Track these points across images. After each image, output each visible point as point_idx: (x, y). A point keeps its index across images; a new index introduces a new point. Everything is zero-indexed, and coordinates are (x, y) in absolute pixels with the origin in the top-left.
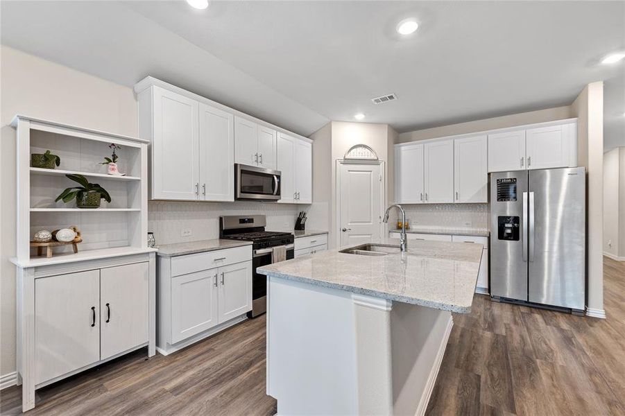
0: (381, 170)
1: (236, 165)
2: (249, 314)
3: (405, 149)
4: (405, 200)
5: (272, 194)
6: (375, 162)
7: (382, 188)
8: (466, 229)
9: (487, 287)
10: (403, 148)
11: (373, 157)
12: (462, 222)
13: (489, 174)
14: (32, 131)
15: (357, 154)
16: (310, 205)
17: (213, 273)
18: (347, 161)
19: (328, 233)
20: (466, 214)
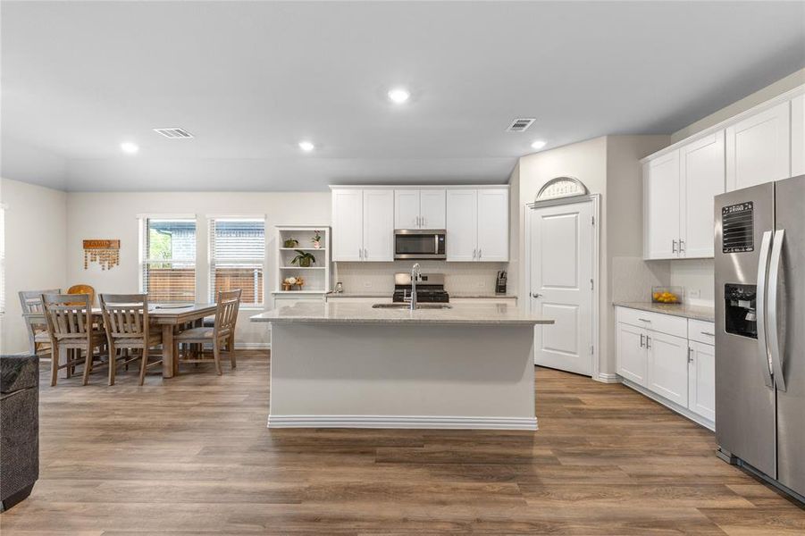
0: (594, 208)
1: (395, 231)
5: (434, 253)
6: (582, 198)
7: (596, 236)
11: (579, 191)
14: (281, 231)
15: (553, 192)
18: (539, 205)
19: (515, 298)
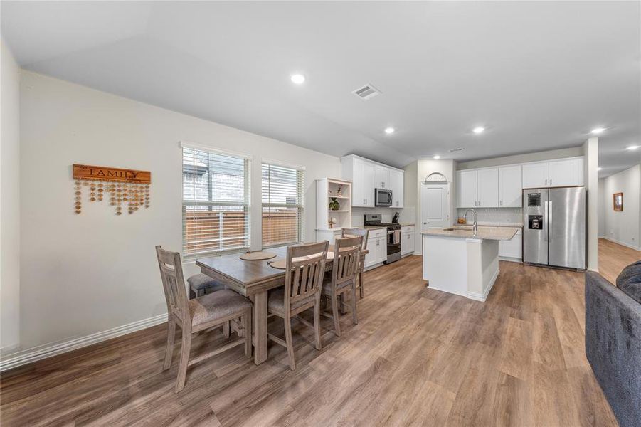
0: (449, 187)
1: (376, 189)
2: (385, 263)
3: (464, 174)
4: (463, 206)
5: (389, 203)
6: (445, 183)
7: (449, 199)
8: (507, 224)
9: (521, 257)
10: (462, 173)
11: (443, 179)
12: (504, 219)
13: (523, 189)
14: (329, 183)
15: (433, 178)
16: (402, 208)
17: (375, 240)
18: (427, 183)
19: (414, 225)
20: (507, 214)
